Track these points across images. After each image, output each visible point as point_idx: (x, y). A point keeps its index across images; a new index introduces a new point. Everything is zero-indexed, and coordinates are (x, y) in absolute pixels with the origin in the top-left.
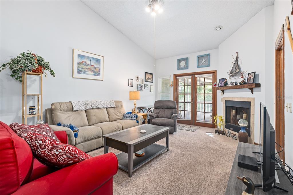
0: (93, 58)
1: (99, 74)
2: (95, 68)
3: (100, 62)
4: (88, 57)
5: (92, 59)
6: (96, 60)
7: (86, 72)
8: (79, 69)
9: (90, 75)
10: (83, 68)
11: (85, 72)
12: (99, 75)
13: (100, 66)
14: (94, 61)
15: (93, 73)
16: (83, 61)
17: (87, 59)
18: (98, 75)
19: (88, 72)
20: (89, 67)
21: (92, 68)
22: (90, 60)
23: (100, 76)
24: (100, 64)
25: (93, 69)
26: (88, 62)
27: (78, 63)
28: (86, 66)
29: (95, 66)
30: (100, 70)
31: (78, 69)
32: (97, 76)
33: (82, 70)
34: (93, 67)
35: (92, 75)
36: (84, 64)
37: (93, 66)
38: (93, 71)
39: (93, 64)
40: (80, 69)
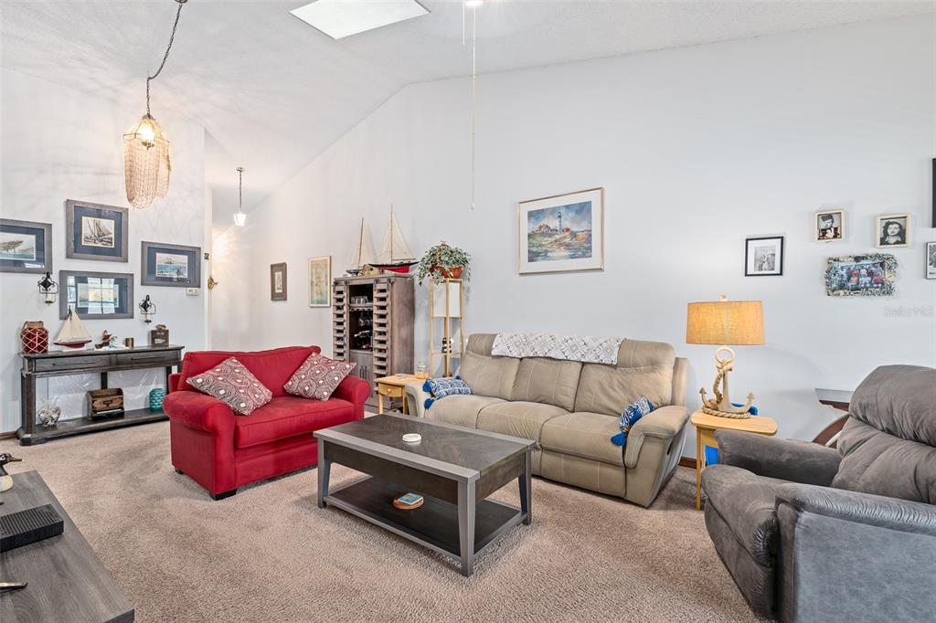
0: (567, 207)
1: (585, 251)
2: (574, 235)
3: (589, 211)
4: (554, 211)
5: (563, 211)
6: (577, 208)
7: (549, 254)
8: (531, 249)
9: (560, 260)
10: (541, 245)
11: (545, 255)
12: (588, 254)
13: (590, 223)
14: (572, 214)
15: (567, 253)
16: (540, 227)
17: (551, 217)
18: (584, 256)
19: (554, 251)
20: (558, 237)
21: (565, 237)
22: (560, 217)
23: (590, 256)
24: (591, 217)
25: (567, 241)
26: (553, 223)
27: (529, 235)
28: (550, 236)
29: (574, 229)
30: (590, 236)
31: (529, 252)
32: (582, 257)
33: (539, 249)
34: (567, 233)
35: (565, 257)
36: (543, 234)
37: (568, 230)
38: (568, 246)
39: (566, 224)
40: (535, 249)
